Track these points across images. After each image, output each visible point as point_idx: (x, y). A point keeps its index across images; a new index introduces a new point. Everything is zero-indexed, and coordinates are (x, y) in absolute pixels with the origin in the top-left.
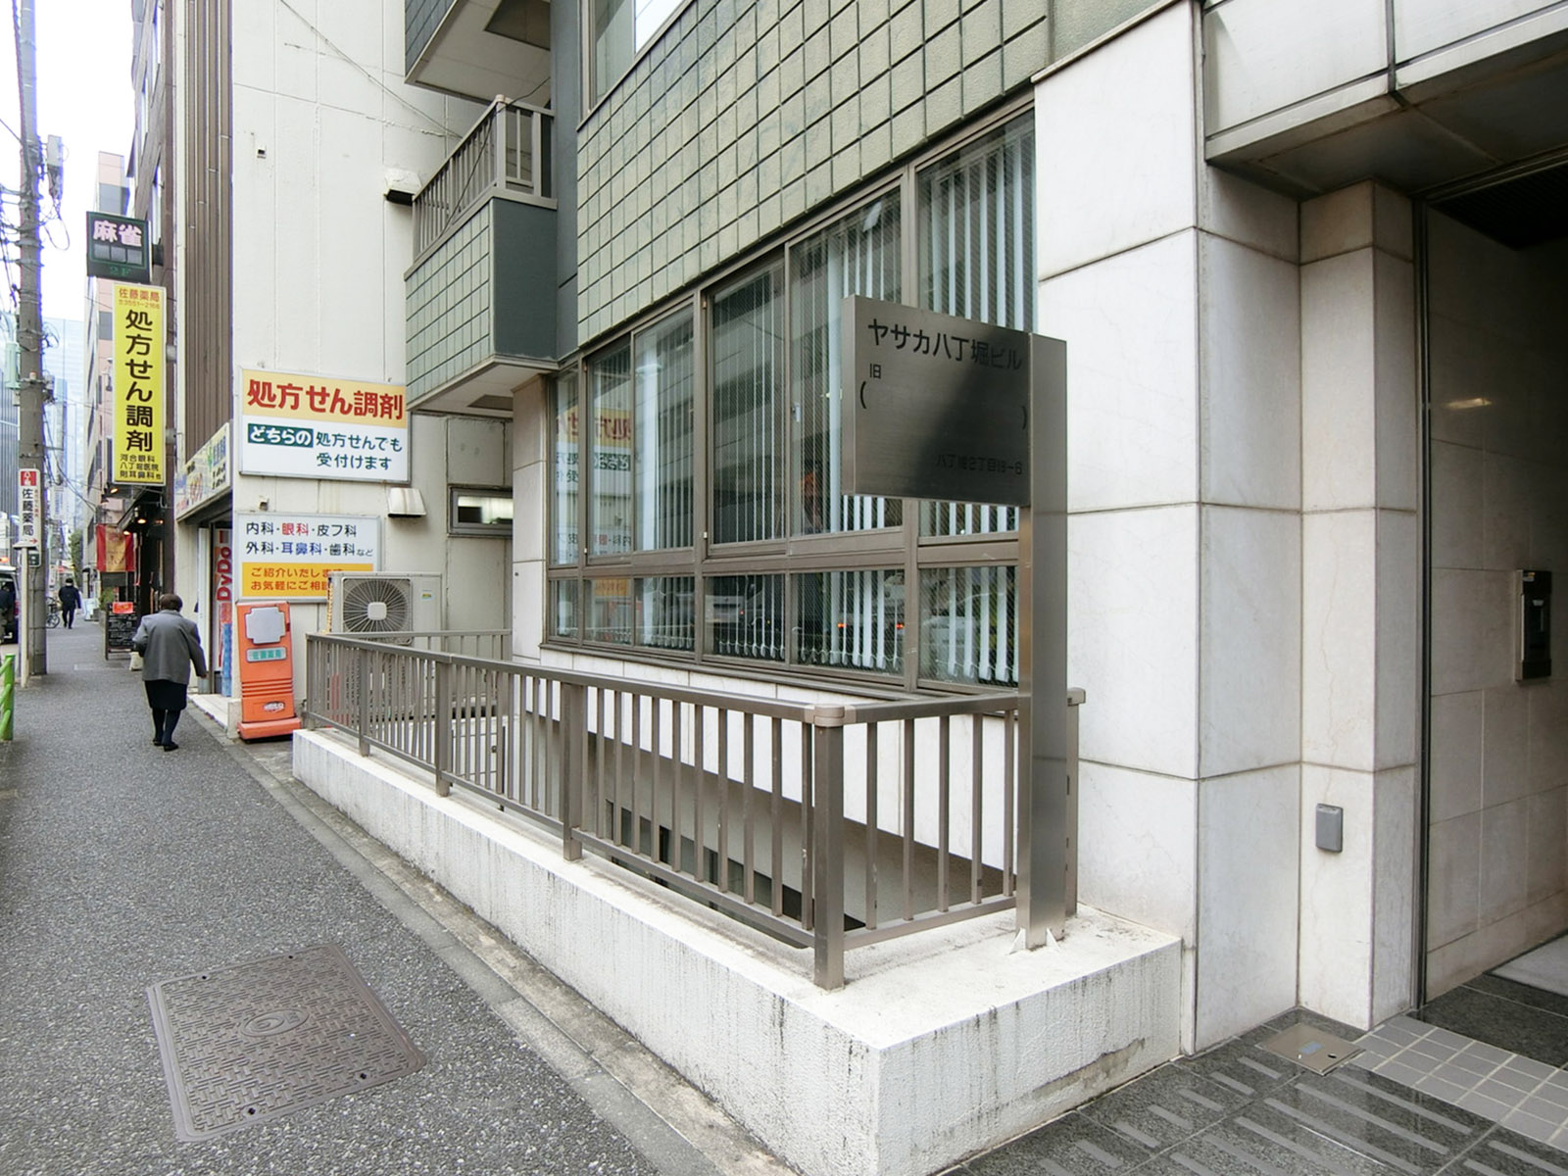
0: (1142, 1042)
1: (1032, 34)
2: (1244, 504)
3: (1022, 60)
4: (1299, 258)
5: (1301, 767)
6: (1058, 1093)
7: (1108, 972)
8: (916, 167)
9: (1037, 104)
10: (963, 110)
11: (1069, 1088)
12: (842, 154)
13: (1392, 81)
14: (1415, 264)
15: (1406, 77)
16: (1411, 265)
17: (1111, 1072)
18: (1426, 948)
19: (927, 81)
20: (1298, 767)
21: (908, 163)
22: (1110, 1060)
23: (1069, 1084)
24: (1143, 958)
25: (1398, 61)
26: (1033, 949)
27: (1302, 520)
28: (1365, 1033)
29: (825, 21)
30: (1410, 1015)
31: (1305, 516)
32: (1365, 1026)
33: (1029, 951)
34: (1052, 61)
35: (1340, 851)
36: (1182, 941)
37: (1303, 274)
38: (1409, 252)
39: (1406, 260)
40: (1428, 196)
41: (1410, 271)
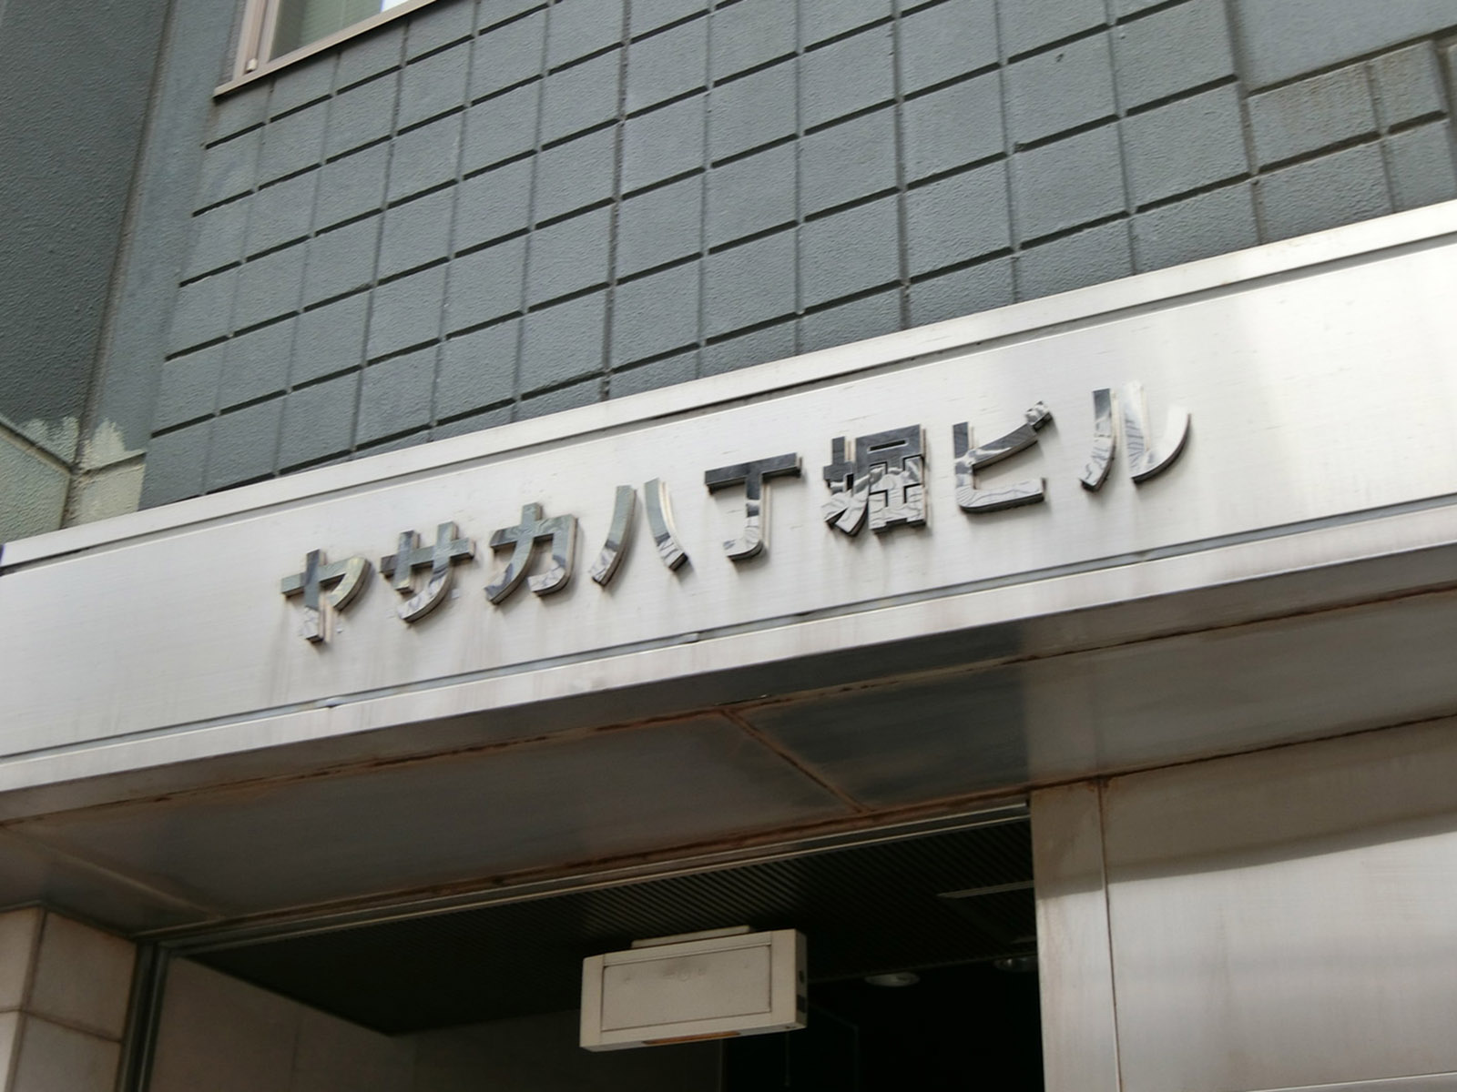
14: (124, 1046)
16: (117, 1047)
38: (115, 1025)
39: (102, 1036)
40: (164, 944)
41: (109, 1057)
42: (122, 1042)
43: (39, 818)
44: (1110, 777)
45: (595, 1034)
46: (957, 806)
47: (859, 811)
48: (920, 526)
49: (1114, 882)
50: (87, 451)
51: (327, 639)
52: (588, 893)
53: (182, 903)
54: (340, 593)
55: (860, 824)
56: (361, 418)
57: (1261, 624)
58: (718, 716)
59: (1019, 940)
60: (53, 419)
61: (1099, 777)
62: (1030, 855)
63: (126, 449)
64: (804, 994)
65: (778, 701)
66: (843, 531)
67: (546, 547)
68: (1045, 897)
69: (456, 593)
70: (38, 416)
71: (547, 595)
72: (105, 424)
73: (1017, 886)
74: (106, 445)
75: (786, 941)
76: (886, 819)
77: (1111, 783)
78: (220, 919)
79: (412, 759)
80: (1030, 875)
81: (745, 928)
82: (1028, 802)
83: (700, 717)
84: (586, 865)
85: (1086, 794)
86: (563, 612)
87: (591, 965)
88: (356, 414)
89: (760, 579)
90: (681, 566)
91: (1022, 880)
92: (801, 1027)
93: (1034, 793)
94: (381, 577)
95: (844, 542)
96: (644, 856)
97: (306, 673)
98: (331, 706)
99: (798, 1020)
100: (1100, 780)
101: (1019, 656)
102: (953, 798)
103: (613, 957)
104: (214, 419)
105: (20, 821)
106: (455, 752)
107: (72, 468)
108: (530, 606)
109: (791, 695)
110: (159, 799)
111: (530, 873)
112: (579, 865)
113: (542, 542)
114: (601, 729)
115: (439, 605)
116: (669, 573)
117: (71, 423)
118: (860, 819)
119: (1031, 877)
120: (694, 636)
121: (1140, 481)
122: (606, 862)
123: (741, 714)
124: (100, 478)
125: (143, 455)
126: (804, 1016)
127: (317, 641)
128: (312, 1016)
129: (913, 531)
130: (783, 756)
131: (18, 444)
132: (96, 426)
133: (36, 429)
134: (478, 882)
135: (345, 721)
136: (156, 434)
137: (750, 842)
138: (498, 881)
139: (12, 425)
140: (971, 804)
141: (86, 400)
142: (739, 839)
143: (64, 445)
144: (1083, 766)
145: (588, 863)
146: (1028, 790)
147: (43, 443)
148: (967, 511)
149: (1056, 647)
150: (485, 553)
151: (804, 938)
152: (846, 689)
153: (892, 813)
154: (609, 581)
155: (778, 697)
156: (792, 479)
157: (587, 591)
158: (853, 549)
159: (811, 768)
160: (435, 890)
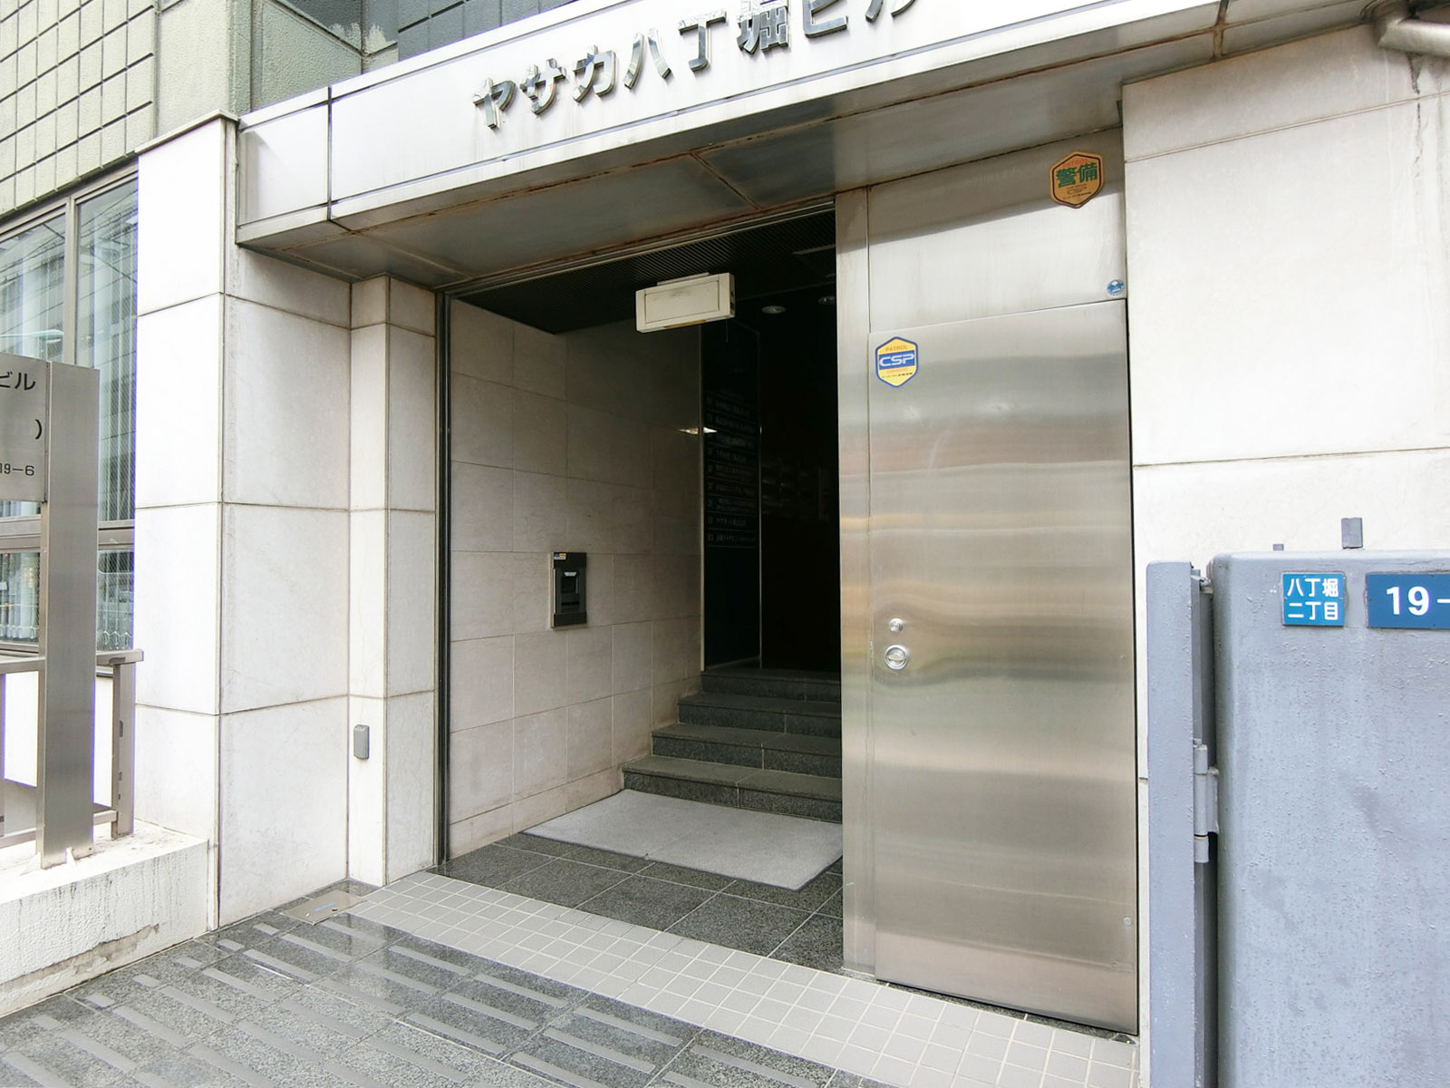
0: (156, 928)
1: (142, 113)
2: (279, 504)
3: (137, 134)
4: (351, 324)
5: (348, 699)
6: (39, 981)
7: (107, 876)
8: (76, 200)
9: (140, 174)
10: (101, 161)
11: (52, 976)
12: (23, 173)
13: (329, 213)
14: (436, 338)
15: (338, 211)
16: (433, 339)
17: (113, 956)
18: (448, 819)
19: (80, 128)
20: (345, 699)
21: (70, 195)
22: (112, 947)
23: (53, 973)
24: (156, 861)
25: (333, 199)
26: (46, 868)
27: (349, 516)
28: (379, 888)
29: (14, 50)
30: (432, 871)
31: (351, 514)
32: (379, 882)
33: (43, 871)
34: (156, 135)
35: (368, 758)
36: (208, 841)
37: (353, 336)
38: (431, 329)
39: (426, 335)
40: (447, 292)
41: (431, 343)
42: (435, 337)
43: (376, 227)
44: (872, 185)
45: (643, 325)
46: (802, 204)
47: (757, 209)
48: (785, 46)
49: (872, 244)
50: (367, 43)
51: (498, 126)
52: (635, 258)
53: (452, 271)
54: (502, 99)
55: (757, 216)
56: (504, 14)
57: (949, 94)
58: (689, 156)
59: (830, 275)
60: (346, 25)
61: (867, 186)
62: (834, 229)
63: (387, 41)
64: (734, 302)
65: (717, 147)
66: (747, 51)
67: (601, 70)
68: (841, 252)
69: (558, 97)
70: (338, 22)
71: (603, 95)
72: (374, 27)
73: (829, 247)
74: (376, 40)
75: (725, 278)
76: (769, 213)
77: (873, 189)
78: (471, 278)
79: (547, 187)
80: (833, 241)
81: (707, 274)
82: (834, 201)
83: (681, 157)
84: (633, 243)
85: (861, 195)
86: (611, 103)
87: (639, 294)
88: (501, 12)
89: (706, 79)
90: (668, 75)
91: (831, 243)
92: (732, 316)
93: (838, 196)
94: (521, 91)
95: (747, 56)
96: (659, 237)
97: (491, 145)
98: (504, 160)
99: (731, 313)
100: (867, 187)
101: (833, 116)
102: (800, 200)
103: (648, 290)
104: (429, 20)
105: (368, 229)
106: (567, 182)
107: (361, 52)
108: (595, 100)
109: (724, 143)
110: (431, 214)
111: (608, 248)
112: (631, 243)
113: (598, 67)
114: (634, 166)
115: (551, 103)
116: (663, 79)
117: (356, 26)
118: (757, 213)
119: (835, 242)
120: (676, 113)
121: (895, 15)
122: (642, 240)
123: (700, 155)
124: (377, 58)
125: (396, 44)
126: (734, 312)
127: (493, 127)
128: (519, 326)
129: (781, 49)
130: (721, 179)
131: (330, 38)
132: (370, 28)
133: (338, 29)
134: (585, 254)
135: (512, 167)
136: (400, 31)
137: (707, 227)
138: (594, 253)
139: (325, 27)
140: (809, 203)
141: (361, 13)
142: (702, 226)
143: (354, 38)
144: (860, 181)
145: (634, 242)
146: (834, 194)
147: (342, 38)
148: (808, 36)
149: (851, 110)
150: (570, 75)
151: (733, 278)
152: (750, 139)
153: (770, 210)
154: (632, 87)
155: (718, 144)
156: (722, 24)
157: (622, 91)
158: (752, 61)
159: (734, 185)
160: (566, 259)
